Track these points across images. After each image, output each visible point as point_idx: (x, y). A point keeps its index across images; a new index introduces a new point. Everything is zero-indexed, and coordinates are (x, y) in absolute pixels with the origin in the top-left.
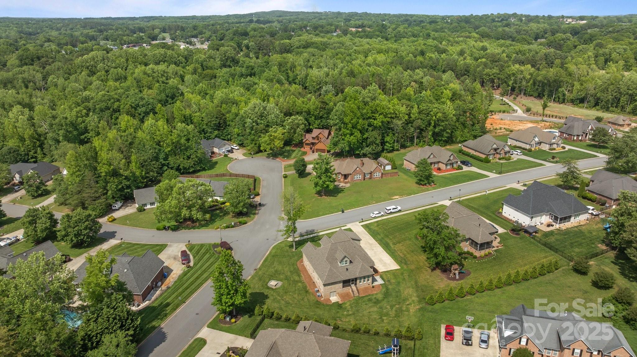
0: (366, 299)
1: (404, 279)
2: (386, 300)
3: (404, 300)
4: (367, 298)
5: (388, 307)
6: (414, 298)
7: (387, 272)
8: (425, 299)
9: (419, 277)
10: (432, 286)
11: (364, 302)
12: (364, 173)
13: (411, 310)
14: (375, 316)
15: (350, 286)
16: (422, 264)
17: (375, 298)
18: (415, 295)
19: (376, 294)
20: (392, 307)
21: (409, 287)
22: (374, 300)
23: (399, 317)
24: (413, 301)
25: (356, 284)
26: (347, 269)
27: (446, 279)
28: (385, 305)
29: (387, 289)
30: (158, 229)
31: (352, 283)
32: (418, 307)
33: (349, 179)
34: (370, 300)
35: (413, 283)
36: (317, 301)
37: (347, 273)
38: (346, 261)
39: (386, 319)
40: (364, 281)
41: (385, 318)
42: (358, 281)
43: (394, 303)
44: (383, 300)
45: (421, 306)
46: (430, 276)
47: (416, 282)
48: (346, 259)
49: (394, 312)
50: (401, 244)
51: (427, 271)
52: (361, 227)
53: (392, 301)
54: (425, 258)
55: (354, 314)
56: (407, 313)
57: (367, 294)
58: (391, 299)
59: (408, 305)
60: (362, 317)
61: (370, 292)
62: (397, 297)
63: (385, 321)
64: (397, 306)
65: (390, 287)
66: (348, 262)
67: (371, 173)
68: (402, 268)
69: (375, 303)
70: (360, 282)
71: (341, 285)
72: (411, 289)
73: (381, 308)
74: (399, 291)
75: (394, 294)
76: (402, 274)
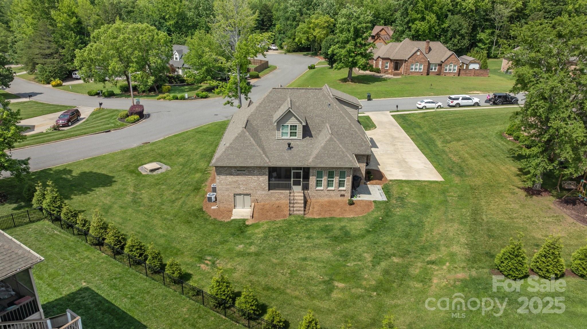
0: (317, 226)
1: (445, 202)
2: (370, 237)
3: (423, 248)
4: (322, 224)
5: (368, 257)
6: (455, 249)
7: (407, 182)
8: (493, 256)
9: (488, 203)
10: (525, 230)
11: (307, 231)
12: (429, 64)
13: (435, 281)
14: (313, 273)
15: (289, 187)
16: (503, 180)
17: (342, 228)
18: (463, 240)
19: (351, 220)
20: (377, 259)
21: (452, 220)
22: (337, 232)
23: (387, 291)
24: (452, 255)
25: (306, 187)
26: (290, 146)
27: (570, 220)
28: (360, 250)
29: (388, 214)
30: (90, 94)
31: (297, 183)
32: (461, 275)
33: (402, 69)
34: (326, 230)
35: (467, 212)
36: (201, 210)
37: (287, 155)
38: (293, 127)
39: (343, 290)
40: (330, 184)
41: (341, 285)
42: (313, 180)
43: (389, 250)
44: (363, 236)
45: (474, 273)
46: (523, 206)
47: (476, 212)
48: (292, 121)
49: (378, 273)
50: (461, 143)
51: (513, 193)
52: (391, 117)
53: (386, 243)
54: (515, 170)
55: (257, 254)
56: (419, 285)
57: (327, 216)
58: (386, 239)
59: (433, 263)
60: (274, 266)
61: (337, 214)
62: (407, 236)
63: (335, 295)
64: (395, 260)
65: (398, 211)
66: (299, 131)
67: (440, 65)
68: (447, 181)
69: (335, 239)
70: (318, 183)
71: (264, 179)
72: (456, 225)
73: (345, 255)
74: (420, 225)
75: (400, 228)
76: (444, 192)
